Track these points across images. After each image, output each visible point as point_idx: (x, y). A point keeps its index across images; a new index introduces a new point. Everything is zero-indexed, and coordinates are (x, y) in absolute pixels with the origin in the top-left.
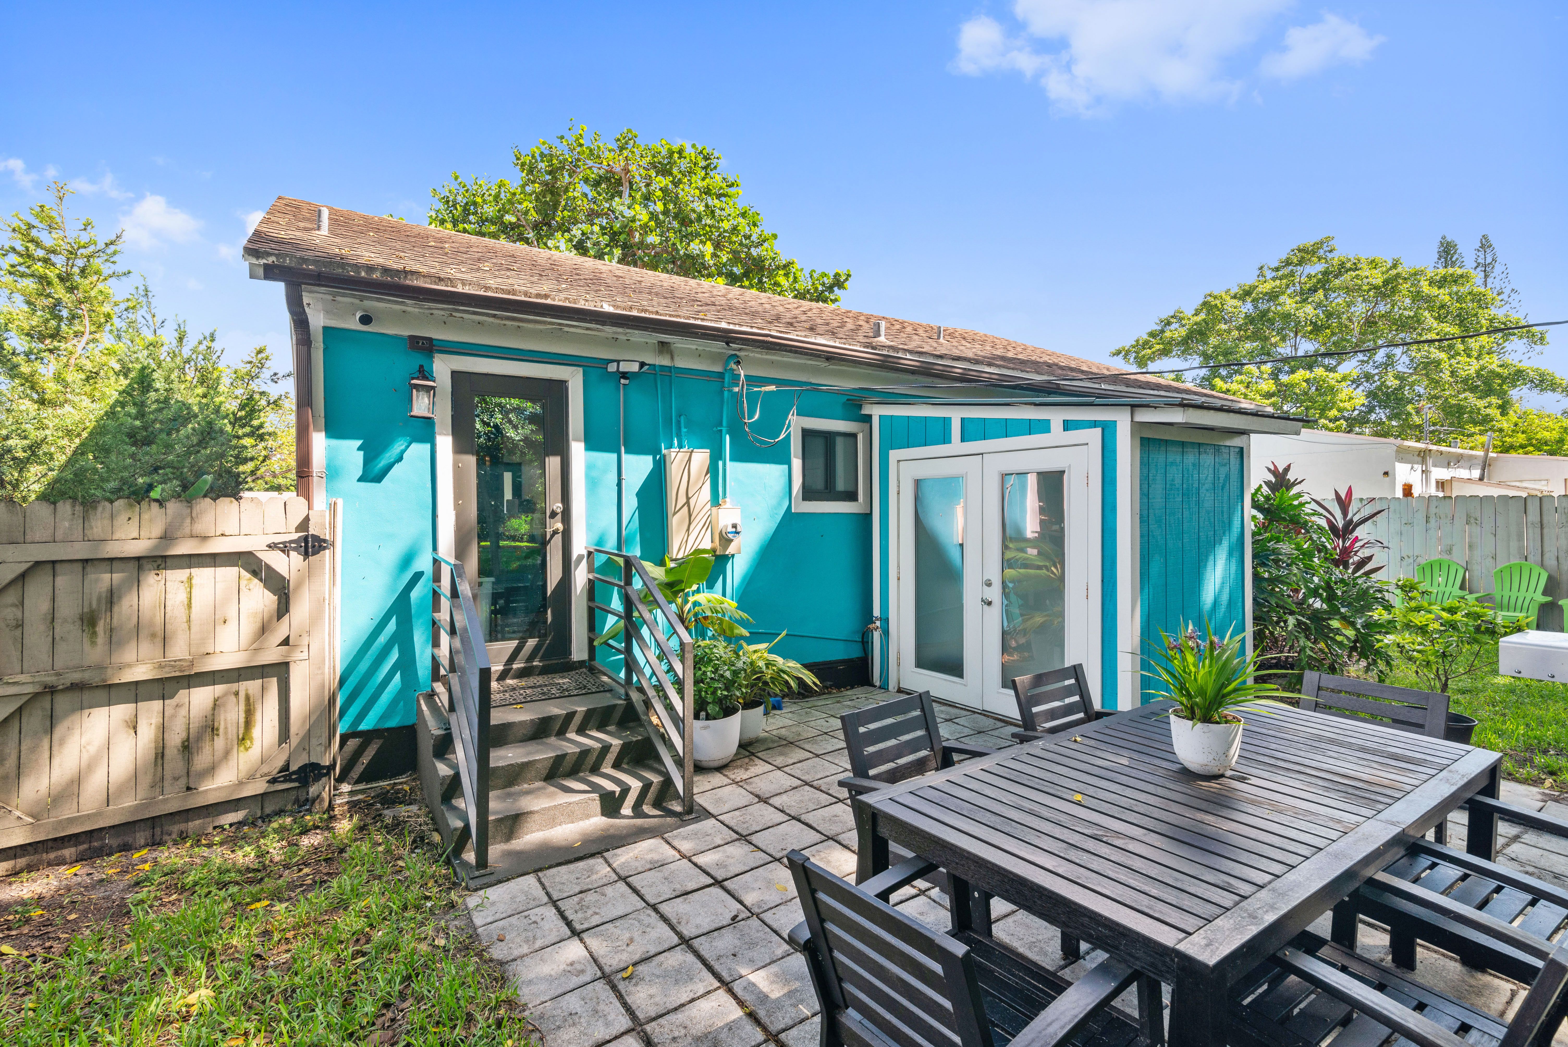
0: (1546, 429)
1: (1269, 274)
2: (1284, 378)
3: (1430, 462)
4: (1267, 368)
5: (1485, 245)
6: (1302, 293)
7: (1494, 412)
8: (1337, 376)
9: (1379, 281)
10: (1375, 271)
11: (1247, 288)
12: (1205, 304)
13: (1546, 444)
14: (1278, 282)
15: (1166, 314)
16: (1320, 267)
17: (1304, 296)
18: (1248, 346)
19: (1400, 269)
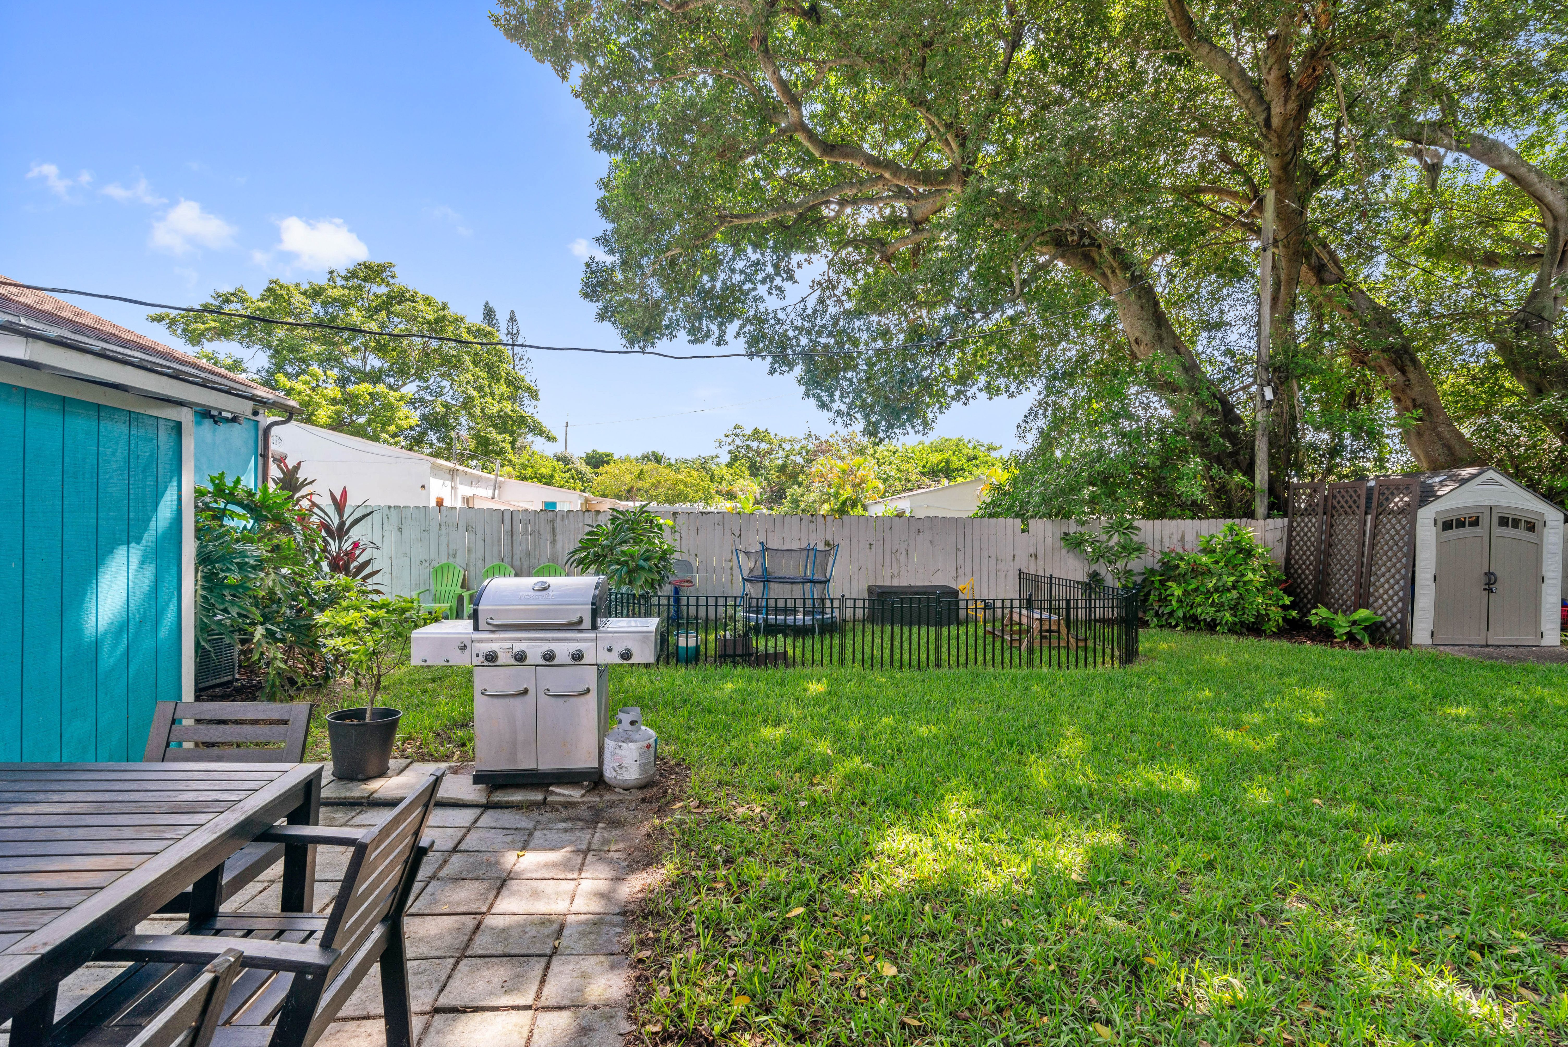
0: (545, 466)
1: (340, 282)
2: (351, 388)
3: (457, 479)
4: (334, 373)
5: (512, 319)
6: (368, 310)
7: (507, 446)
8: (397, 395)
9: (431, 318)
10: (428, 308)
11: (317, 288)
12: (269, 290)
13: (544, 477)
14: (346, 292)
15: (227, 288)
16: (382, 290)
17: (372, 312)
18: (316, 348)
19: (446, 312)
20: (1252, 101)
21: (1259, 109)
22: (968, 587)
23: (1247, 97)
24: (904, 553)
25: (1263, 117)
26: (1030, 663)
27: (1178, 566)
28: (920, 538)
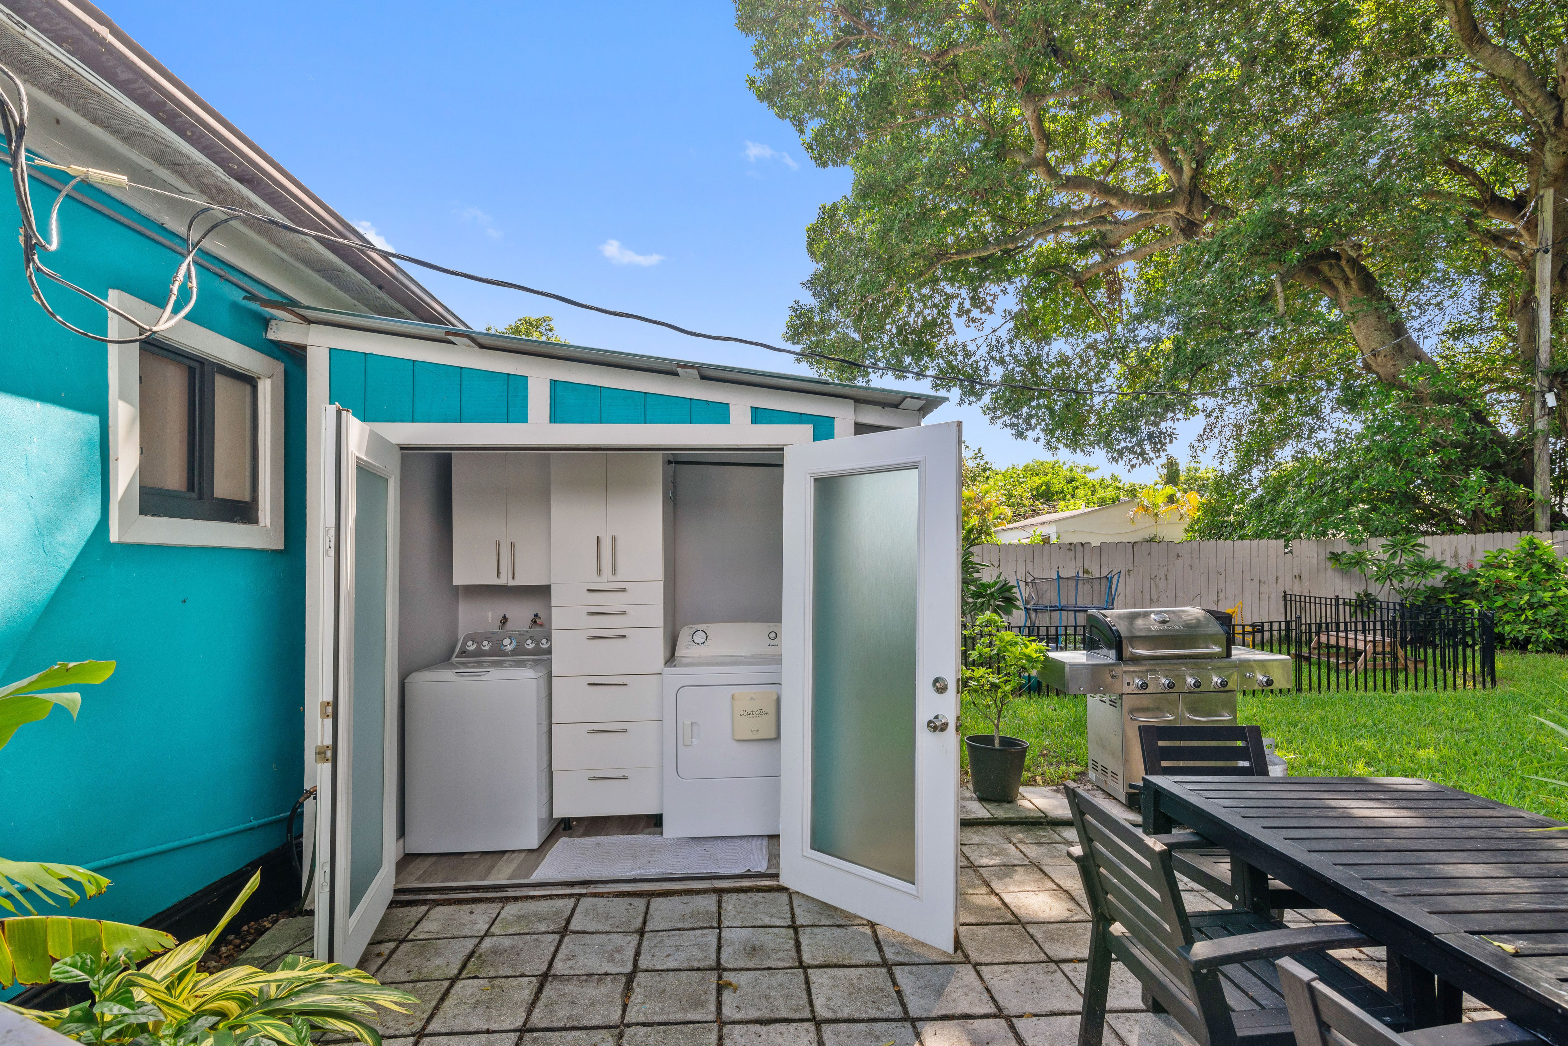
20: (1540, 99)
21: (1547, 108)
22: (1237, 610)
23: (1534, 96)
24: (1163, 578)
25: (1553, 114)
26: (1395, 685)
27: (1475, 583)
28: (1179, 562)
